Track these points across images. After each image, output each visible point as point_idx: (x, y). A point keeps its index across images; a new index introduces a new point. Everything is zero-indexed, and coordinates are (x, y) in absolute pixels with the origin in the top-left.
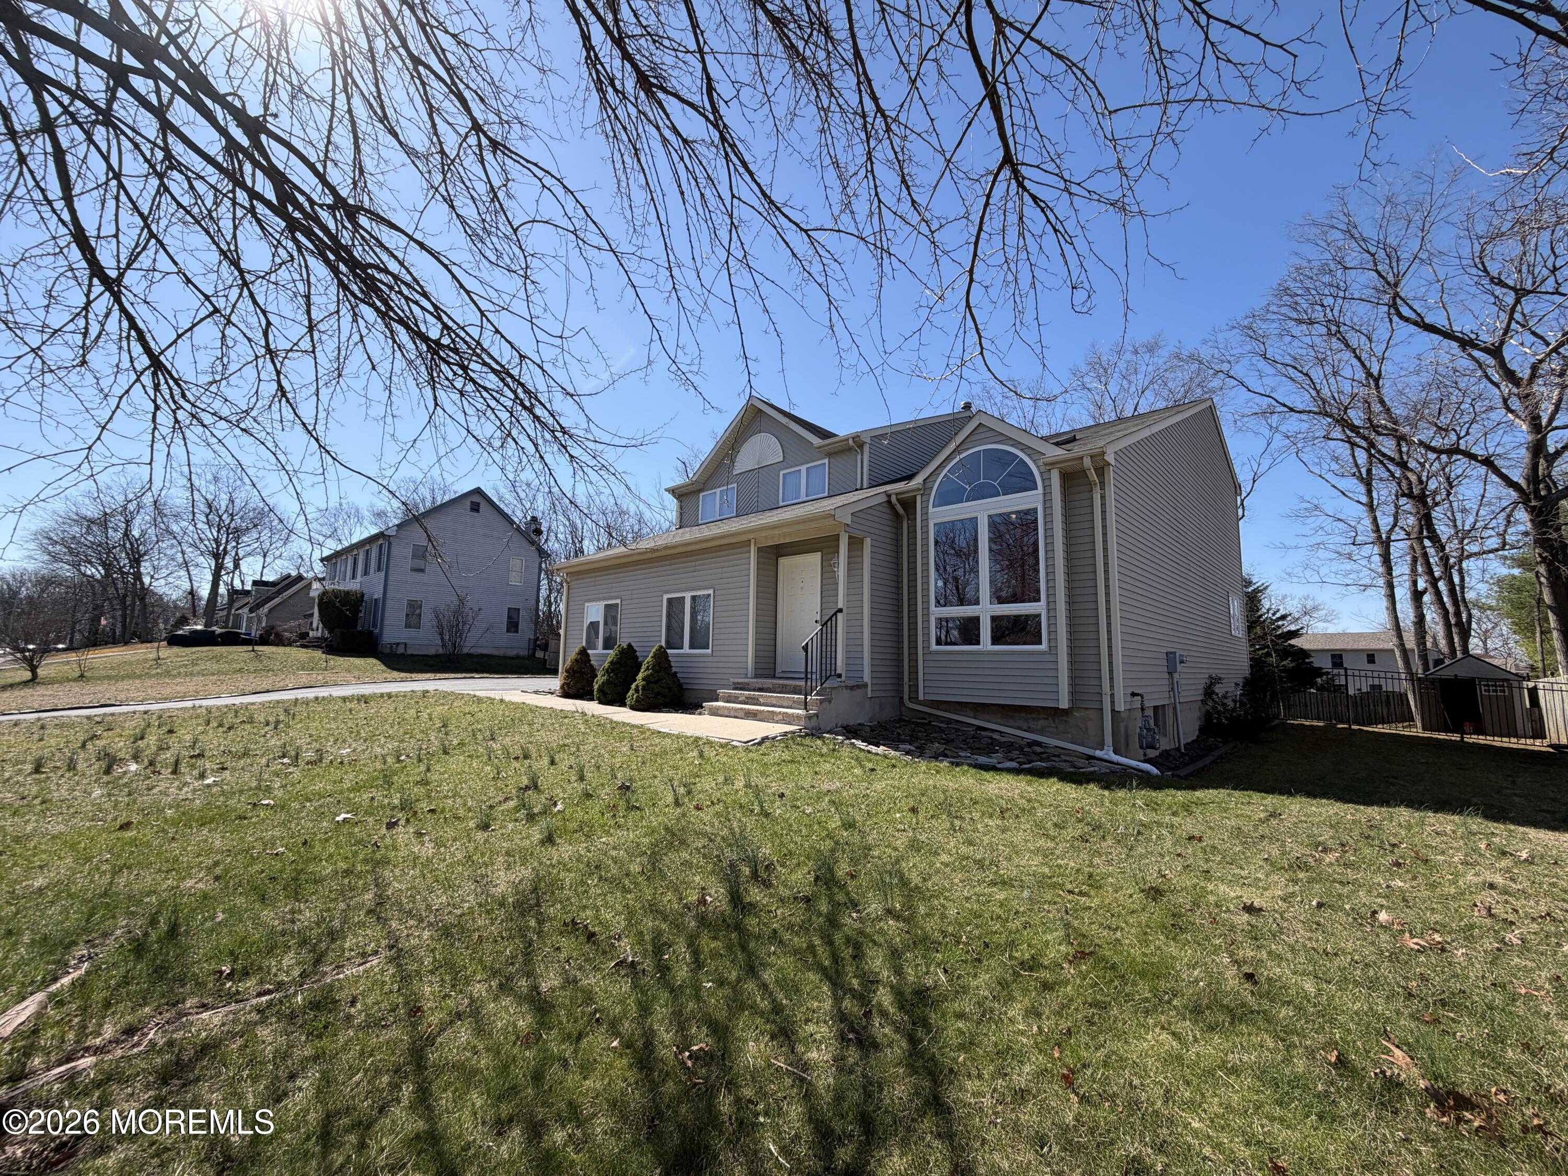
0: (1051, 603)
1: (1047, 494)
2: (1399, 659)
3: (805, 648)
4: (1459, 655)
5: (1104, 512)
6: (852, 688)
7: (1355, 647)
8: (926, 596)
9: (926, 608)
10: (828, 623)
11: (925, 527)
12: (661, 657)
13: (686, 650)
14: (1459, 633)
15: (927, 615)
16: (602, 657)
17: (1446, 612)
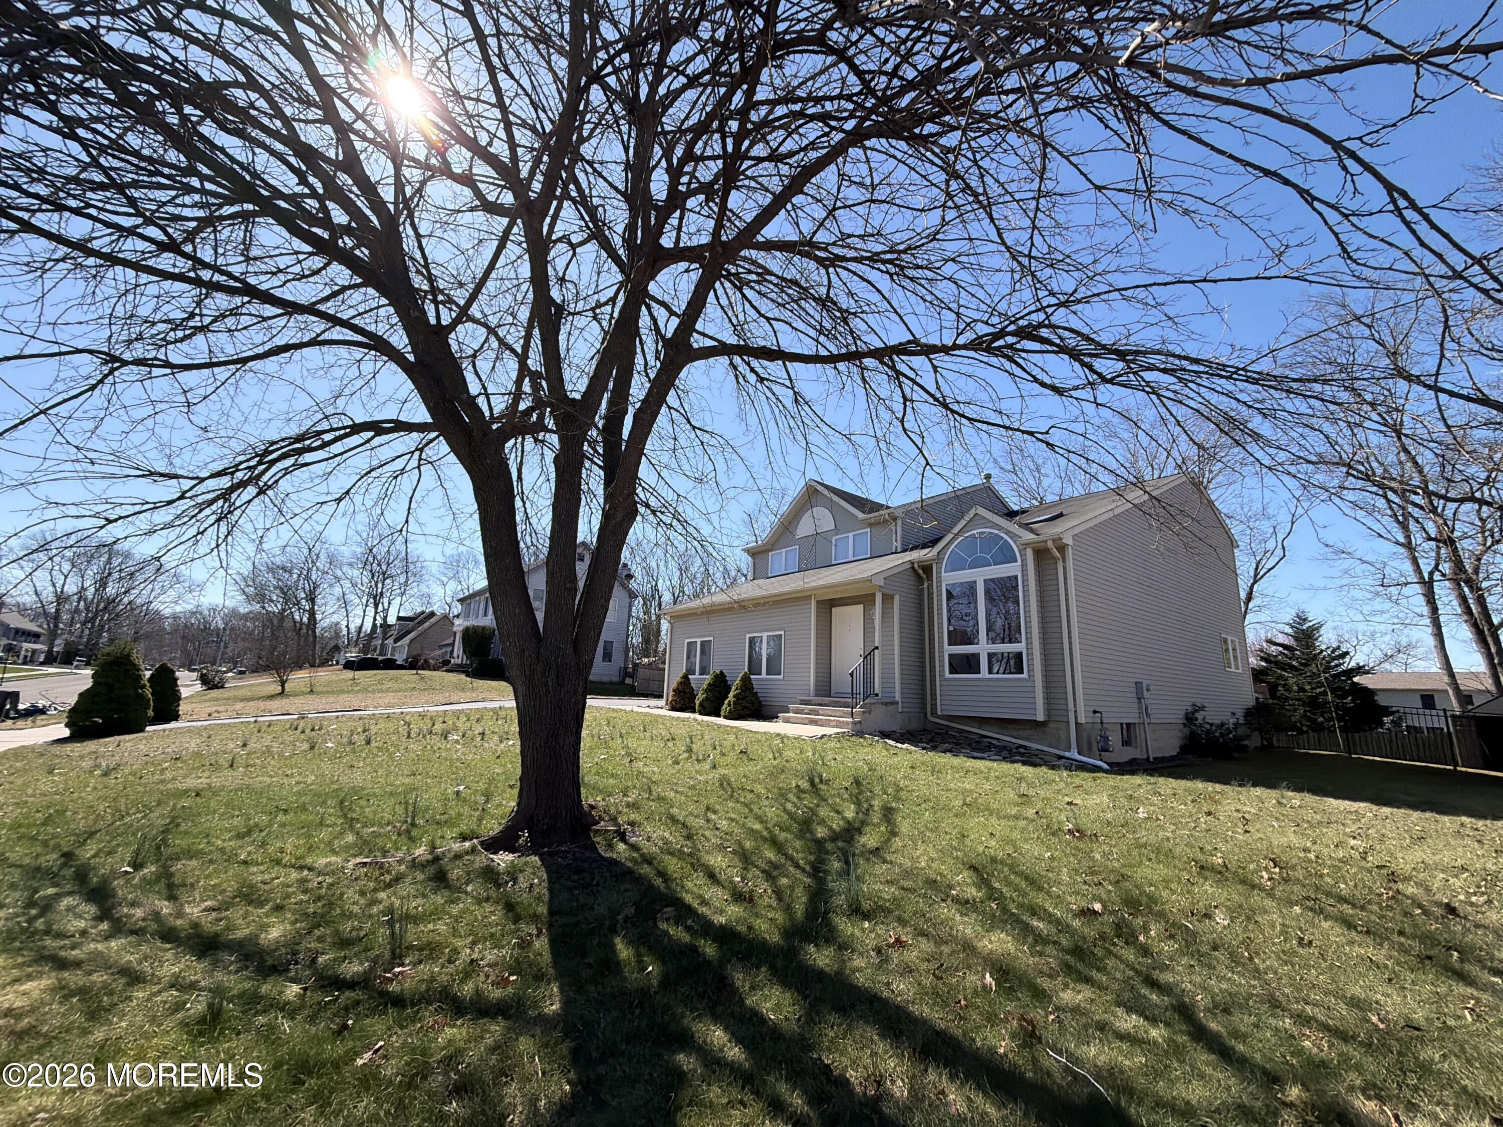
0: (1029, 643)
1: (1024, 566)
2: (1452, 698)
3: (852, 675)
5: (1065, 579)
6: (886, 704)
8: (941, 638)
9: (941, 646)
10: (868, 657)
11: (939, 587)
12: (746, 682)
13: (764, 675)
15: (941, 651)
16: (700, 682)
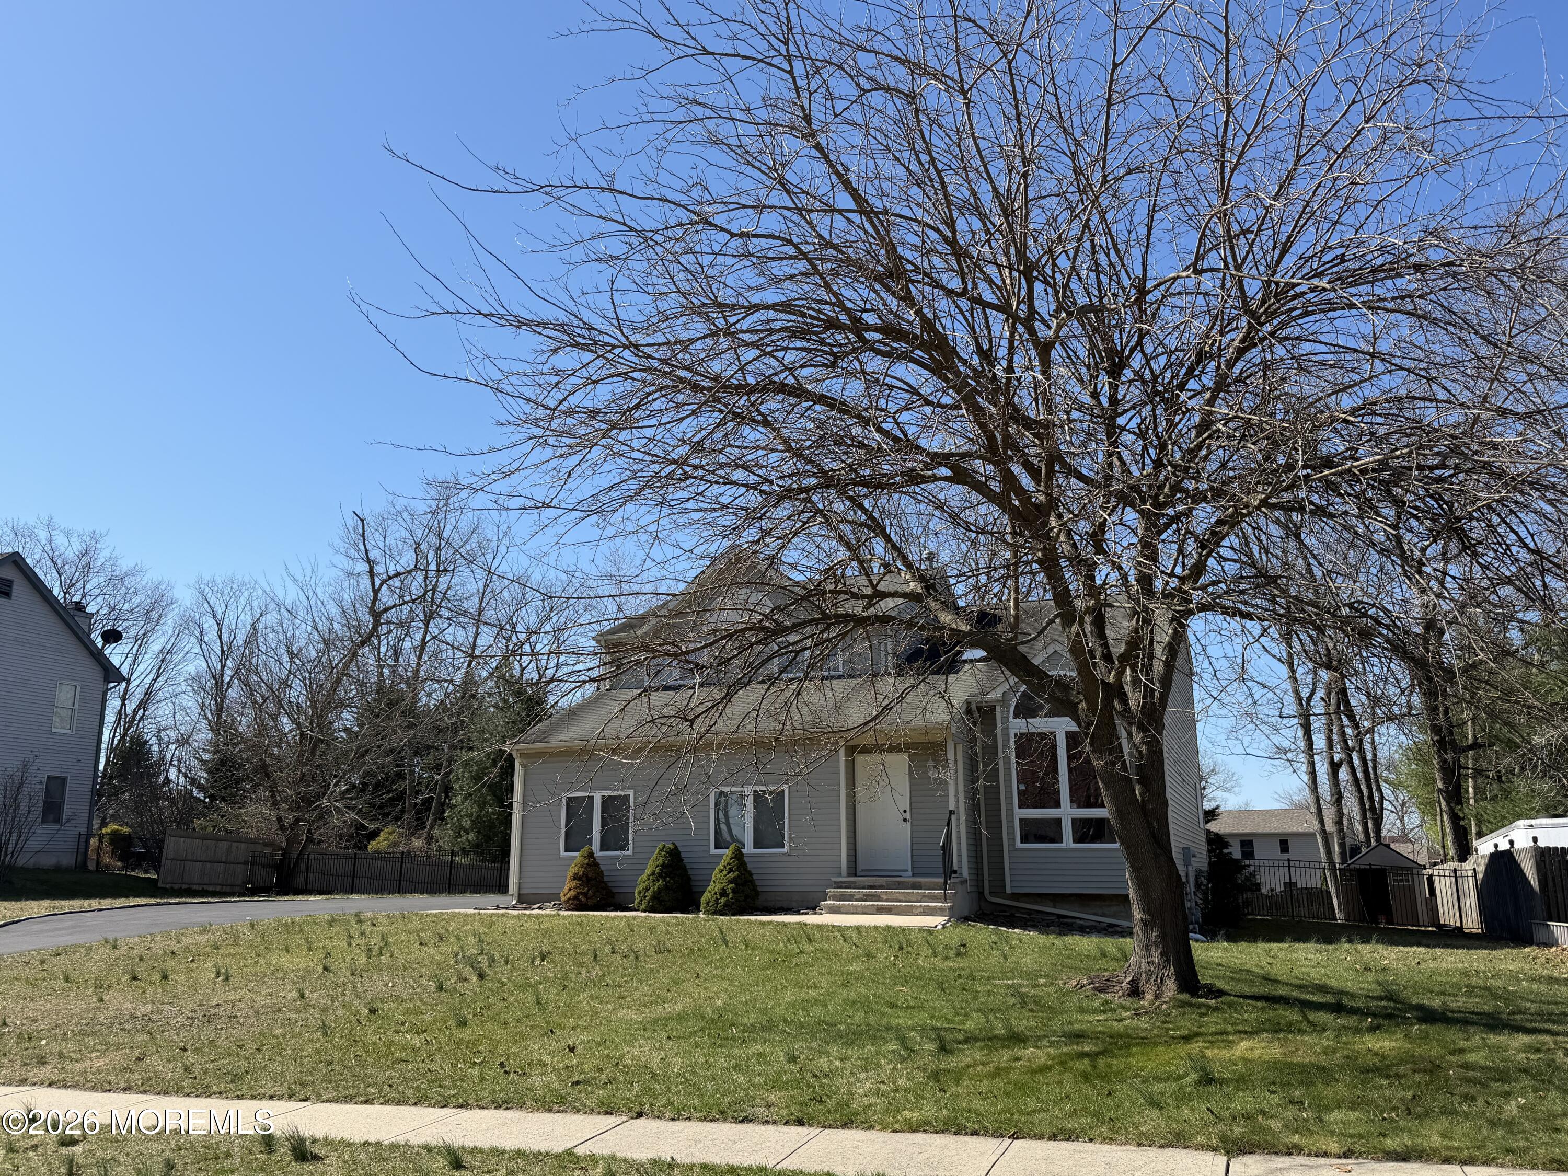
2: (1321, 848)
4: (1373, 843)
6: (962, 883)
7: (1267, 830)
8: (1009, 799)
9: (1010, 810)
11: (1006, 736)
13: (750, 849)
14: (1373, 819)
15: (1010, 815)
17: (1360, 792)
